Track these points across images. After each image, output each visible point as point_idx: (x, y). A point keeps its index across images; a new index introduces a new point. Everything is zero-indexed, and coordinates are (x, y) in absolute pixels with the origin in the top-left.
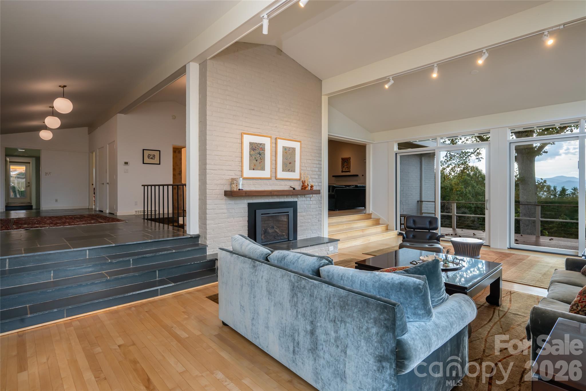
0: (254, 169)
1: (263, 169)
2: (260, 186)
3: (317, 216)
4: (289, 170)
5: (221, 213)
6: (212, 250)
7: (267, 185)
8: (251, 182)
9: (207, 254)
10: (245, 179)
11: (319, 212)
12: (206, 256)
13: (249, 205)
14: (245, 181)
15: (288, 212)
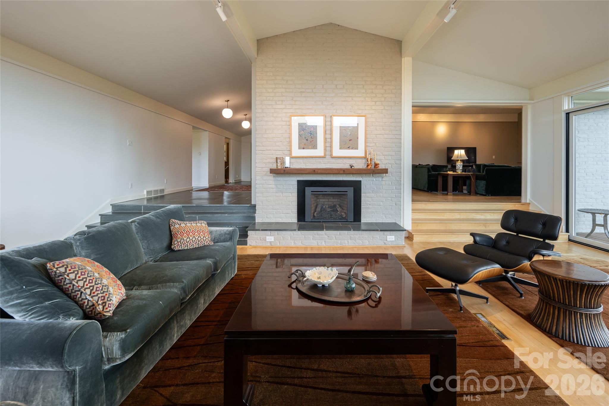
0: (304, 148)
1: (315, 147)
2: (312, 164)
3: (393, 199)
4: (349, 147)
5: (269, 188)
6: (261, 219)
7: (321, 163)
8: (301, 160)
9: (256, 221)
10: (292, 158)
11: (397, 195)
12: (255, 223)
13: (299, 182)
14: (293, 160)
15: (347, 192)
